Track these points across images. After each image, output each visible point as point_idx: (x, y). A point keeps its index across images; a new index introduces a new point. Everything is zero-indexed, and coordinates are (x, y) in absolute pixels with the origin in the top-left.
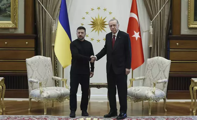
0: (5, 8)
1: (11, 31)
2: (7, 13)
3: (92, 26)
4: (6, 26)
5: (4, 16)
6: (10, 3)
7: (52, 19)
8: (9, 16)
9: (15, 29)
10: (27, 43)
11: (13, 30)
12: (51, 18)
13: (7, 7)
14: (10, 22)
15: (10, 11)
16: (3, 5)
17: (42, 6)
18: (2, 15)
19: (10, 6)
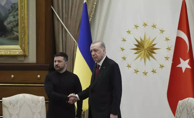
0: (12, 28)
1: (19, 59)
2: (14, 34)
3: (136, 51)
4: (12, 53)
5: (10, 39)
6: (18, 20)
7: (76, 42)
8: (17, 39)
9: (25, 56)
10: (39, 76)
11: (22, 59)
12: (75, 40)
13: (14, 27)
14: (18, 47)
15: (17, 32)
16: (9, 24)
17: (62, 23)
18: (7, 38)
19: (17, 25)
